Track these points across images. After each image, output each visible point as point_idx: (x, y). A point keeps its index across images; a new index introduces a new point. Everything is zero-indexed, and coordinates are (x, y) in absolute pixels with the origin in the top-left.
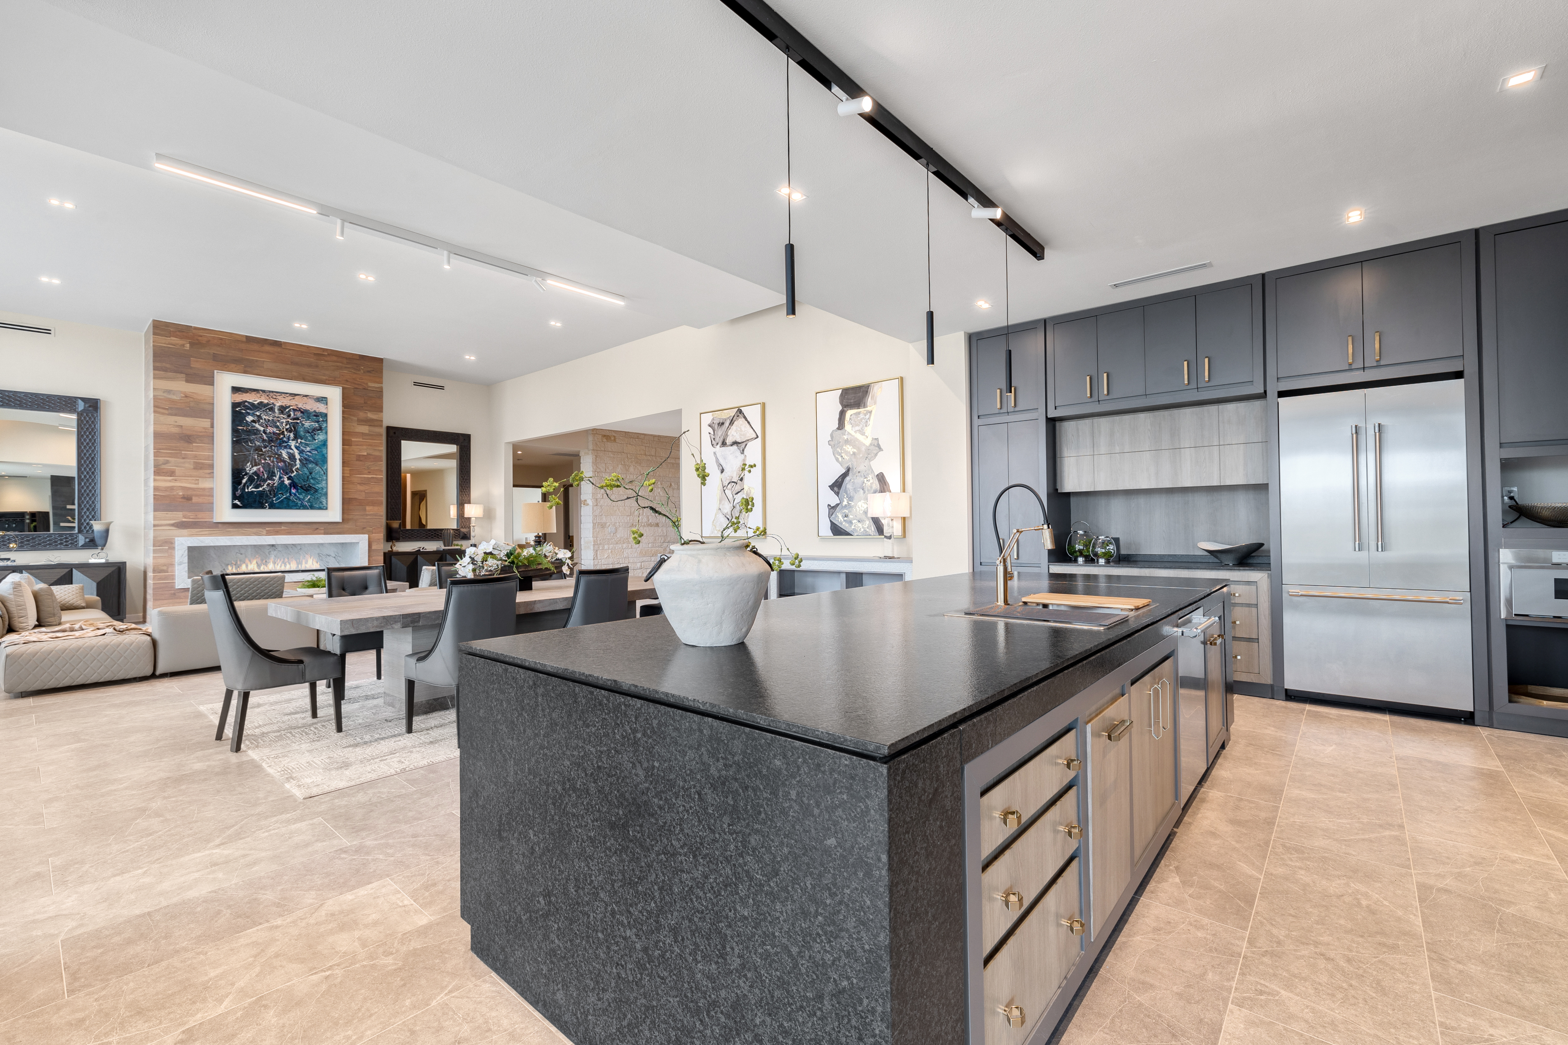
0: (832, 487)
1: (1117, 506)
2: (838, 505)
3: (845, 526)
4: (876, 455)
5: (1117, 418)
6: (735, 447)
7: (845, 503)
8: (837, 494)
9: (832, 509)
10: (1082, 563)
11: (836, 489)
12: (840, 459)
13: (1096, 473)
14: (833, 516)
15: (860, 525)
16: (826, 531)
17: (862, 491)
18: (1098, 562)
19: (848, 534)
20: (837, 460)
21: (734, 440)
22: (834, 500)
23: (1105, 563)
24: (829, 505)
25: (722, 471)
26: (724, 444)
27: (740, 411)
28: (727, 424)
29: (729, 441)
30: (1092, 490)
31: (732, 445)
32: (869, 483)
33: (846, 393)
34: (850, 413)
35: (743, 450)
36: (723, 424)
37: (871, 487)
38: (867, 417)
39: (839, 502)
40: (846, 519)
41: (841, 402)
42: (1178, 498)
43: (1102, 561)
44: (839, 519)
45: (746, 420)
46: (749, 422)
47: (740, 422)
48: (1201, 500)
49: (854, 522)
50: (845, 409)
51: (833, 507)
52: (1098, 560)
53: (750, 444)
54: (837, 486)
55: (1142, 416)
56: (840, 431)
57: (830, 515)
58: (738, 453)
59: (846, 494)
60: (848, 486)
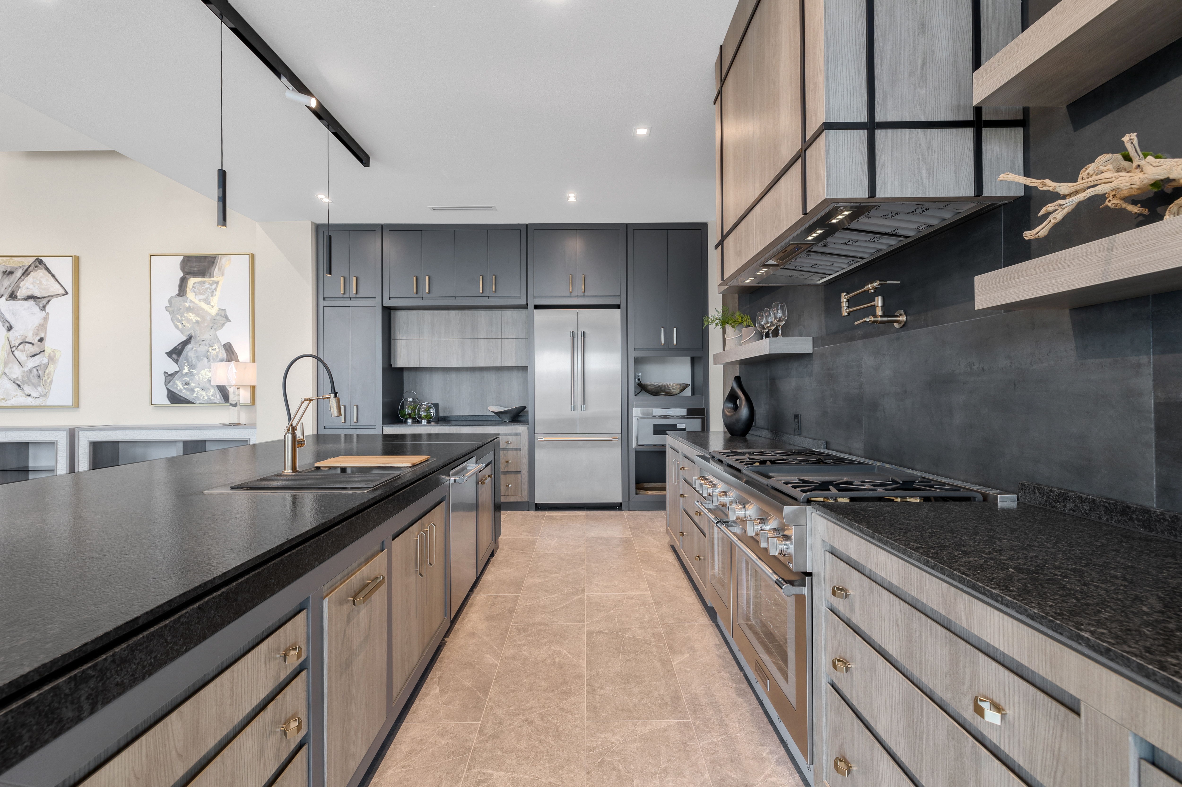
0: (170, 354)
1: (437, 379)
2: (176, 372)
3: (185, 394)
4: (223, 325)
5: (436, 312)
6: (31, 302)
7: (186, 370)
8: (176, 361)
9: (169, 377)
10: (410, 424)
11: (174, 356)
12: (180, 326)
13: (421, 353)
14: (171, 384)
15: (203, 393)
16: (161, 397)
17: (206, 360)
18: (421, 423)
19: (189, 402)
20: (177, 327)
21: (29, 293)
22: (172, 367)
23: (427, 423)
24: (165, 373)
25: (10, 328)
26: (13, 296)
27: (39, 262)
28: (19, 274)
29: (20, 294)
30: (418, 367)
31: (26, 299)
32: (214, 352)
33: (188, 260)
34: (192, 281)
35: (44, 307)
36: (11, 273)
37: (217, 356)
38: (214, 287)
39: (178, 369)
40: (186, 387)
41: (183, 268)
42: (477, 375)
43: (424, 422)
44: (178, 386)
45: (49, 272)
46: (53, 276)
47: (40, 274)
48: (491, 377)
49: (196, 390)
50: (187, 276)
51: (170, 375)
52: (421, 421)
53: (54, 301)
54: (176, 353)
55: (453, 312)
56: (180, 298)
57: (166, 383)
58: (36, 309)
59: (187, 361)
60: (189, 354)
